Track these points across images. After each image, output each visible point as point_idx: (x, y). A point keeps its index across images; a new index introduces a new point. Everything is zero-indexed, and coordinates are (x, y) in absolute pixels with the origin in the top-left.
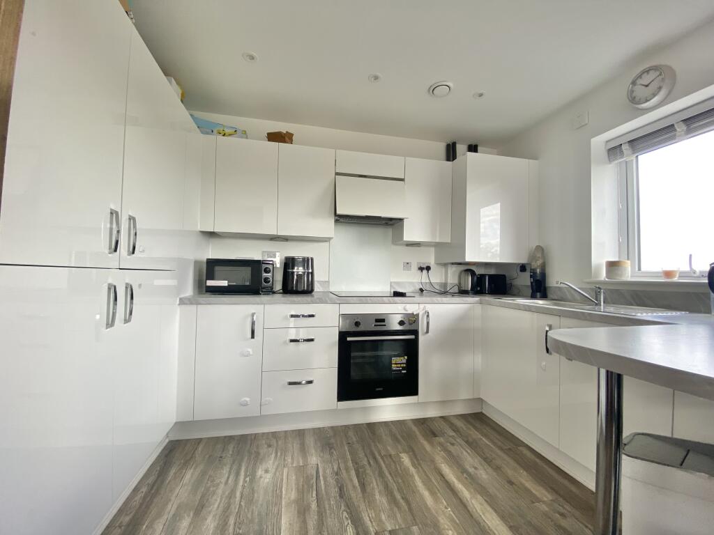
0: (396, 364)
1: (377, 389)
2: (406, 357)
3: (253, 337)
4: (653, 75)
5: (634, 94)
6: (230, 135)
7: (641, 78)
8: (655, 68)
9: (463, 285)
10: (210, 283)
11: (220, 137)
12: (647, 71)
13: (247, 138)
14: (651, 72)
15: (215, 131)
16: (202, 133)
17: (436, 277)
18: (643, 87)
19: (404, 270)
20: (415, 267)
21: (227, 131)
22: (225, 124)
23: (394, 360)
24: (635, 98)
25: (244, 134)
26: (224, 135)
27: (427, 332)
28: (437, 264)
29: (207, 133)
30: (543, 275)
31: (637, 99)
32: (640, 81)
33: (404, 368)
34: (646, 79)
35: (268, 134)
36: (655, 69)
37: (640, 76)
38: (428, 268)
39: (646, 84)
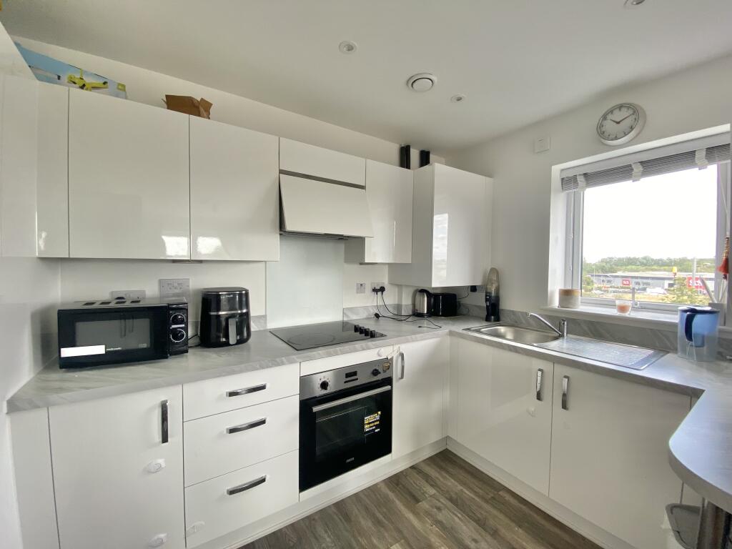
0: (369, 423)
1: (348, 461)
2: (379, 413)
3: (165, 439)
4: (624, 113)
5: (603, 129)
6: (94, 88)
7: (612, 113)
8: (628, 106)
9: (417, 307)
10: (67, 352)
11: (75, 91)
12: (620, 107)
13: (126, 98)
14: (624, 110)
15: (65, 78)
16: (40, 78)
17: (390, 298)
18: (615, 124)
19: (357, 293)
20: (368, 288)
21: (88, 80)
22: (84, 68)
23: (368, 419)
24: (604, 132)
25: (121, 90)
26: (83, 87)
27: (402, 377)
28: (392, 284)
29: (49, 80)
30: (498, 298)
31: (606, 134)
32: (610, 116)
33: (377, 426)
34: (618, 116)
35: (167, 96)
36: (628, 108)
37: (611, 111)
38: (382, 289)
39: (618, 120)
